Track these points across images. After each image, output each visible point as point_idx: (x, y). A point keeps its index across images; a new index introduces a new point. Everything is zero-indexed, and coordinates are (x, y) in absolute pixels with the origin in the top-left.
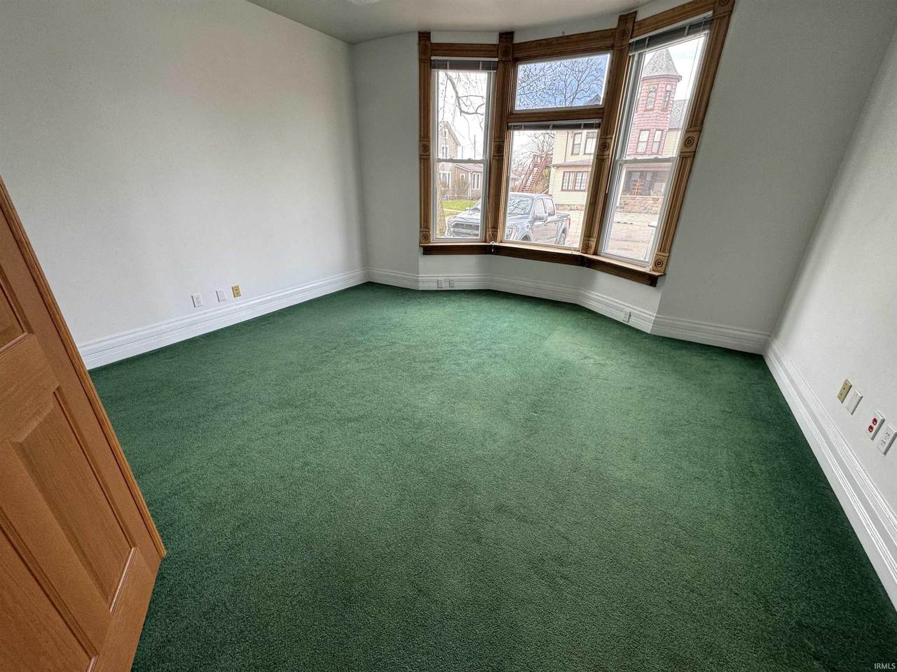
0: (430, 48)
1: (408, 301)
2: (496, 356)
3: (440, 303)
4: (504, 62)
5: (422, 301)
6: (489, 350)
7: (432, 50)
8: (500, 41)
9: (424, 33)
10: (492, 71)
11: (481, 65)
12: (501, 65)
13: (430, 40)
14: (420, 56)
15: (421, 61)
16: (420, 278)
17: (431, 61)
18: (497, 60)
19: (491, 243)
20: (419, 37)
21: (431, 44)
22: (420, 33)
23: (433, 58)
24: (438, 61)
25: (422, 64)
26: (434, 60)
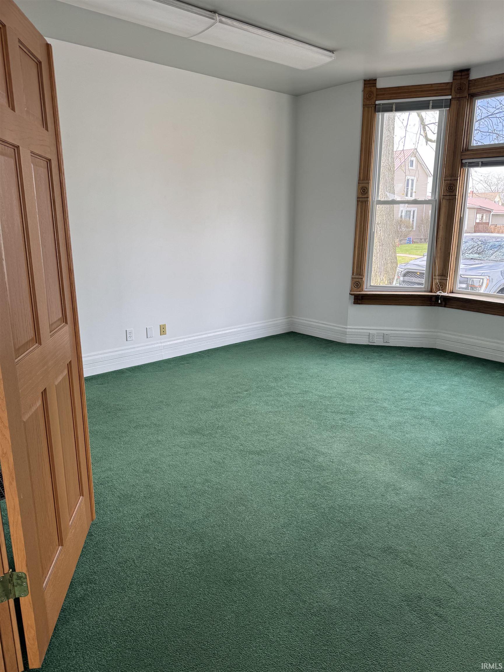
0: (375, 93)
1: (331, 353)
2: (423, 417)
3: (368, 358)
4: (459, 99)
5: (348, 355)
6: (416, 410)
7: (377, 95)
8: (453, 79)
9: (370, 80)
10: (445, 109)
11: (431, 104)
12: (454, 102)
13: (376, 86)
14: (364, 101)
15: (365, 106)
16: (348, 330)
17: (376, 105)
18: (450, 97)
19: (438, 293)
20: (365, 84)
21: (377, 89)
22: (365, 81)
23: (378, 102)
24: (383, 104)
25: (366, 109)
26: (379, 104)
